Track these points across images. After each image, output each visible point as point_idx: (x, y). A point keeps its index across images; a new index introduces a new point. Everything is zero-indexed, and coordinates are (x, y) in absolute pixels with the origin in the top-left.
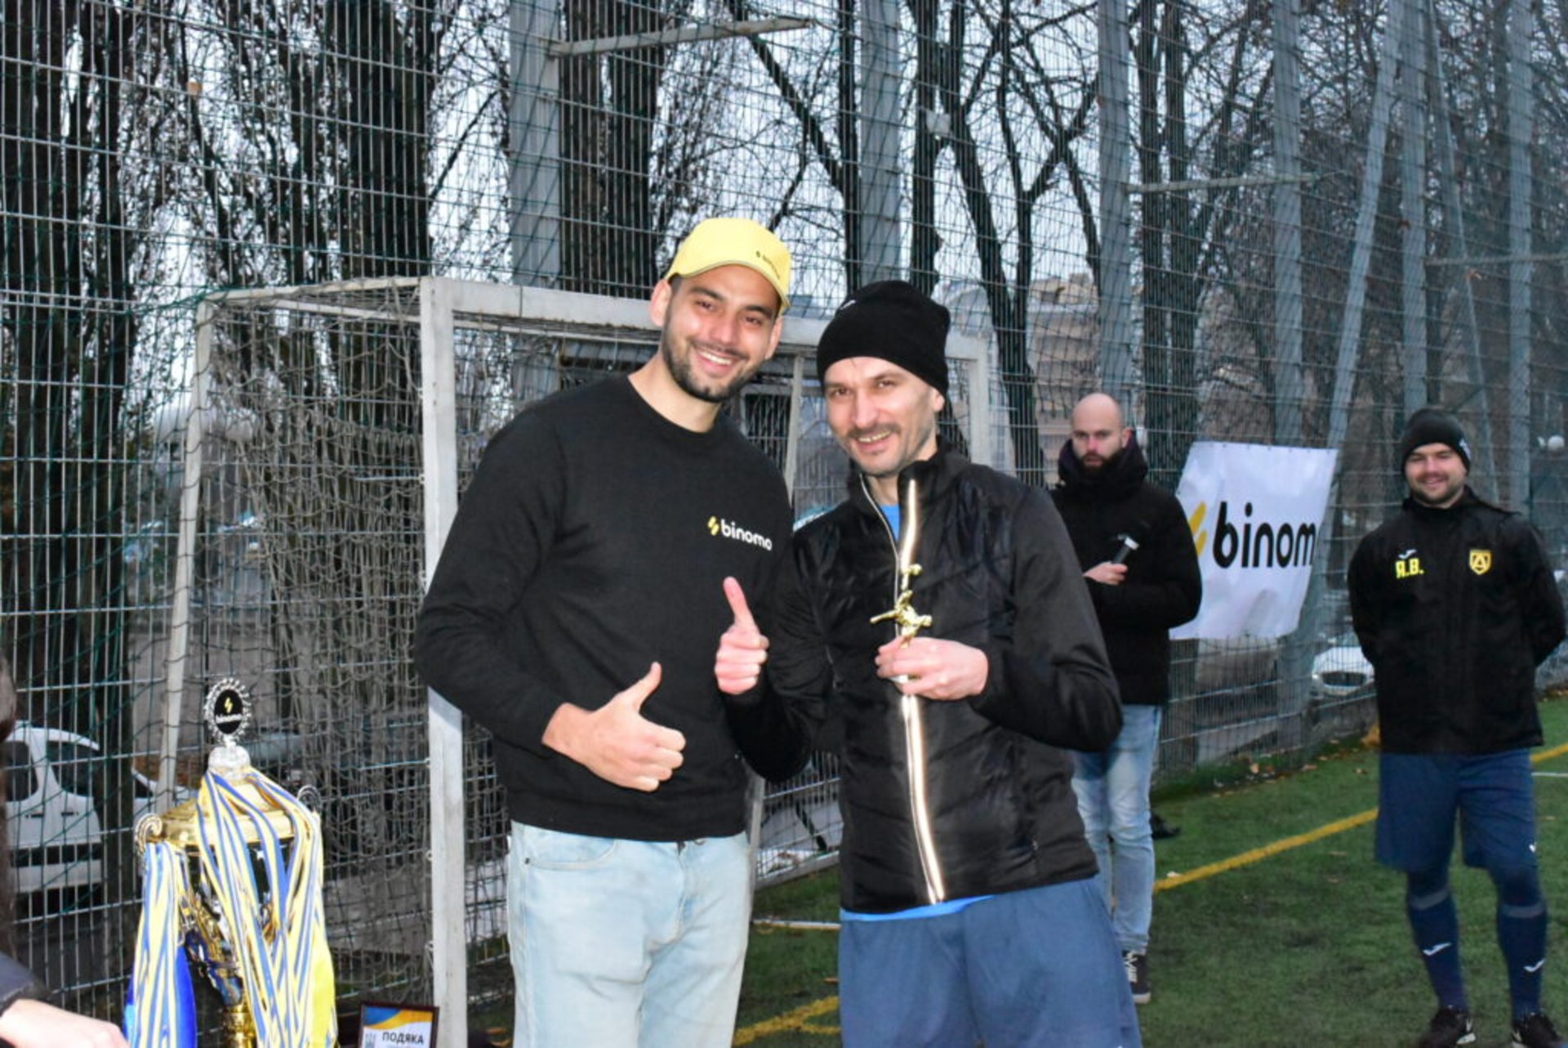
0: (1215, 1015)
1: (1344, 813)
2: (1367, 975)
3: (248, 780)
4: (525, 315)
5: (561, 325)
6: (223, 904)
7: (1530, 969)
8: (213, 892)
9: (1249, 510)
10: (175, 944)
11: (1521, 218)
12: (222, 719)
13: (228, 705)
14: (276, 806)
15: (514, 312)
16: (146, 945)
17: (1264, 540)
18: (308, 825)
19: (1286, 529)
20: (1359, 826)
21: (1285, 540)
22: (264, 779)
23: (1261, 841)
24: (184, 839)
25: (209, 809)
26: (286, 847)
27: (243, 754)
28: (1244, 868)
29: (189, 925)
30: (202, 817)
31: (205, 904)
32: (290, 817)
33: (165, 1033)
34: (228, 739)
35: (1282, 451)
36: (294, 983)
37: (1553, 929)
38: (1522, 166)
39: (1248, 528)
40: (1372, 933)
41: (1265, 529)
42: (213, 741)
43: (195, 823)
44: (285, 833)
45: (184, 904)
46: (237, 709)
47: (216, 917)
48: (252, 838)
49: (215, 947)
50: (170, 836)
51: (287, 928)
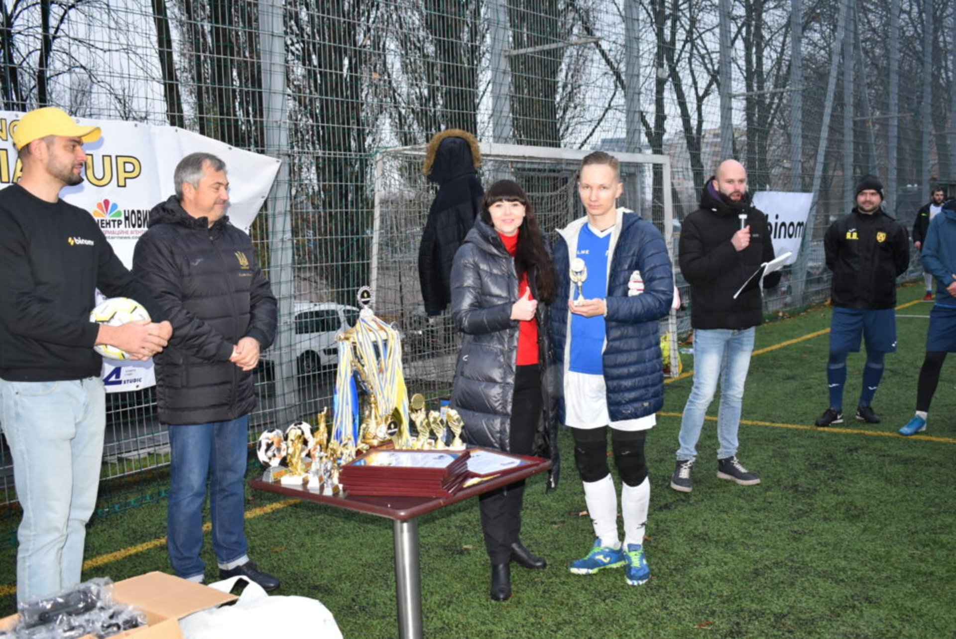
0: (752, 404)
1: (814, 331)
2: (812, 391)
3: (373, 320)
4: (493, 153)
5: (505, 156)
6: (365, 361)
7: (870, 388)
8: (362, 357)
9: (777, 217)
10: (350, 375)
12: (363, 300)
13: (365, 295)
14: (382, 328)
15: (488, 153)
16: (340, 375)
17: (783, 228)
18: (394, 337)
19: (792, 224)
20: (818, 336)
21: (791, 228)
22: (378, 320)
23: (780, 341)
24: (351, 340)
25: (359, 329)
26: (385, 343)
27: (371, 312)
28: (772, 351)
29: (354, 368)
30: (357, 332)
31: (359, 361)
32: (386, 332)
33: (347, 404)
34: (366, 307)
35: (791, 194)
36: (390, 388)
37: (885, 374)
39: (776, 224)
40: (816, 375)
41: (783, 224)
42: (360, 308)
43: (355, 335)
44: (385, 337)
45: (352, 362)
46: (368, 296)
47: (363, 366)
48: (373, 339)
49: (363, 376)
50: (347, 339)
51: (387, 370)
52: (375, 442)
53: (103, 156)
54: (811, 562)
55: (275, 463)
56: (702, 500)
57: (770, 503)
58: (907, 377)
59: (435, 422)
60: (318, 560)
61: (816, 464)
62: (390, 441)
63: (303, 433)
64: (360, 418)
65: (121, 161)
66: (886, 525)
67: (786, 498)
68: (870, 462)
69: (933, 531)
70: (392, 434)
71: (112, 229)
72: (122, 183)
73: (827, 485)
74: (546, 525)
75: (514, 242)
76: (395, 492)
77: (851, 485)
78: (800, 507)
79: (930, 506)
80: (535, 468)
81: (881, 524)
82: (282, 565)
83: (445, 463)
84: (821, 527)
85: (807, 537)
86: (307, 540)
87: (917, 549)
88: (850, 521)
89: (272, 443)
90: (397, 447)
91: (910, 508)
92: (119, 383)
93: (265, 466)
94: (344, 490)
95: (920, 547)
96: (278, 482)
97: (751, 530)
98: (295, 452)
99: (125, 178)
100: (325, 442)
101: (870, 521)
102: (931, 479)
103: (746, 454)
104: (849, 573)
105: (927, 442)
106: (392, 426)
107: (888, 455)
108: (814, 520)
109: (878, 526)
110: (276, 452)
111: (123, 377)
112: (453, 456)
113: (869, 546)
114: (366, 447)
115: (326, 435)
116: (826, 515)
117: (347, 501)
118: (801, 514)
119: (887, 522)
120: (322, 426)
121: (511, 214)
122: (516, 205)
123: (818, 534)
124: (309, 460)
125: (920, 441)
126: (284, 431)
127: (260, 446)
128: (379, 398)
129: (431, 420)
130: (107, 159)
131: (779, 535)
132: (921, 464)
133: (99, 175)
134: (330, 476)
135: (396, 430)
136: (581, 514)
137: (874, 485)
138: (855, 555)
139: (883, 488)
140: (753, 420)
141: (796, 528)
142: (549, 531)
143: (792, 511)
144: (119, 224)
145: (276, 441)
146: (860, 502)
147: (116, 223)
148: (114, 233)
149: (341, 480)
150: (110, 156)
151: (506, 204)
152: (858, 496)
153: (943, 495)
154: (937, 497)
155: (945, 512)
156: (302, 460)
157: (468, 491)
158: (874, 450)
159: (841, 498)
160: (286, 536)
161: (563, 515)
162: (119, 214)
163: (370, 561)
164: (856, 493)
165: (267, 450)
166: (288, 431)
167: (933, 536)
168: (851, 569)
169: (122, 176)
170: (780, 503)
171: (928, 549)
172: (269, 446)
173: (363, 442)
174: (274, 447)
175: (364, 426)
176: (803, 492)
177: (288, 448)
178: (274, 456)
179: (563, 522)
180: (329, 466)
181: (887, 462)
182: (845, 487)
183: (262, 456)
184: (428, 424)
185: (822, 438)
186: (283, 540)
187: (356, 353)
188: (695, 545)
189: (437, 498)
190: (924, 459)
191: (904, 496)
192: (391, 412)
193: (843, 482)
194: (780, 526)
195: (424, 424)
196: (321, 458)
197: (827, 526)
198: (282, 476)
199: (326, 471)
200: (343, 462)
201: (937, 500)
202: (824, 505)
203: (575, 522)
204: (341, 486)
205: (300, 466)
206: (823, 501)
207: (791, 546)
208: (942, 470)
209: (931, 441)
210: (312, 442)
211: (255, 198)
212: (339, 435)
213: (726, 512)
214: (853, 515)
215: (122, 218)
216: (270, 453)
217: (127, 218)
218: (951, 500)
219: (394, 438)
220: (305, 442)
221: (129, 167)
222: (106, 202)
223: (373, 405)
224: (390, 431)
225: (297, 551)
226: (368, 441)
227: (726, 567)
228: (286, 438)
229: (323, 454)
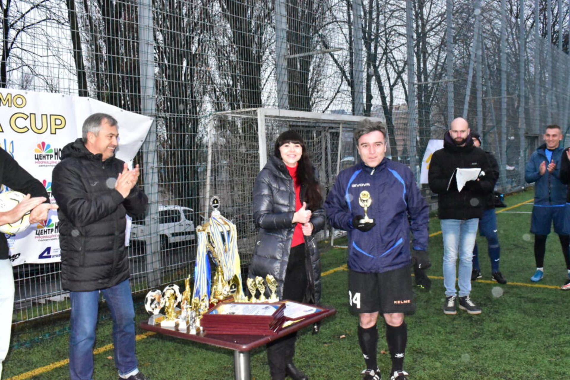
3: (220, 218)
4: (281, 115)
5: (288, 118)
6: (215, 244)
8: (213, 242)
10: (205, 253)
11: (504, 88)
12: (214, 205)
13: (215, 202)
14: (226, 223)
15: (278, 115)
16: (199, 254)
18: (233, 228)
22: (223, 218)
24: (207, 231)
25: (212, 224)
26: (229, 232)
27: (219, 213)
29: (208, 249)
30: (211, 226)
31: (212, 245)
32: (229, 226)
33: (204, 273)
34: (216, 209)
36: (231, 262)
38: (504, 76)
42: (213, 210)
43: (209, 228)
44: (228, 229)
45: (207, 245)
46: (217, 202)
47: (214, 248)
48: (221, 230)
49: (214, 254)
50: (204, 230)
51: (229, 250)
52: (221, 298)
53: (42, 115)
54: (489, 367)
55: (156, 312)
56: (415, 327)
57: (457, 328)
58: (524, 248)
59: (259, 283)
60: (177, 370)
61: (480, 303)
62: (231, 297)
63: (175, 292)
64: (211, 282)
65: (53, 118)
66: (529, 342)
67: (466, 325)
68: (513, 302)
69: (559, 345)
70: (233, 292)
71: (47, 160)
72: (53, 132)
73: (489, 316)
74: (321, 345)
75: (295, 170)
76: (238, 332)
77: (504, 316)
78: (475, 330)
79: (554, 329)
80: (326, 313)
81: (527, 341)
82: (155, 373)
83: (270, 312)
84: (490, 344)
85: (483, 351)
86: (170, 356)
87: (552, 357)
88: (508, 340)
89: (155, 299)
90: (236, 301)
91: (542, 331)
92: (50, 257)
93: (151, 314)
94: (204, 331)
95: (554, 356)
96: (159, 325)
97: (447, 346)
98: (170, 305)
99: (56, 129)
100: (189, 297)
101: (519, 339)
102: (552, 312)
103: (437, 297)
104: (513, 373)
105: (545, 288)
106: (233, 287)
107: (523, 297)
108: (485, 339)
109: (525, 343)
110: (157, 305)
111: (52, 253)
112: (275, 307)
113: (522, 356)
114: (216, 300)
115: (190, 293)
116: (493, 335)
117: (206, 338)
118: (477, 336)
119: (530, 340)
120: (188, 288)
121: (294, 152)
122: (298, 146)
123: (489, 348)
124: (178, 309)
125: (540, 288)
126: (162, 291)
127: (147, 301)
128: (225, 269)
129: (257, 282)
130: (44, 117)
131: (466, 349)
132: (543, 302)
133: (39, 127)
134: (194, 322)
135: (236, 289)
136: (341, 337)
137: (518, 316)
138: (515, 361)
139: (524, 318)
140: (438, 276)
141: (475, 345)
142: (323, 348)
143: (471, 333)
144: (51, 157)
145: (157, 297)
146: (512, 328)
147: (49, 157)
148: (47, 163)
149: (202, 325)
150: (46, 115)
151: (292, 145)
152: (509, 323)
153: (560, 322)
154: (557, 324)
155: (564, 333)
156: (174, 309)
157: (286, 330)
158: (514, 294)
159: (499, 325)
160: (156, 353)
161: (330, 338)
162: (51, 151)
163: (211, 370)
164: (508, 322)
165: (151, 304)
166: (165, 291)
167: (560, 349)
168: (514, 371)
169: (54, 127)
170: (463, 328)
171: (558, 357)
172: (153, 301)
173: (214, 298)
174: (156, 302)
175: (215, 287)
176: (476, 322)
177: (165, 302)
178: (156, 307)
179: (331, 342)
180: (194, 315)
181: (523, 301)
182: (501, 318)
183: (148, 307)
184: (255, 285)
185: (481, 287)
186: (154, 356)
187: (209, 239)
188: (415, 357)
189: (266, 336)
190: (545, 299)
191: (537, 323)
192: (232, 278)
193: (498, 314)
194: (465, 343)
195: (252, 285)
196: (187, 309)
197: (494, 343)
198: (161, 321)
199: (192, 318)
200: (202, 312)
201: (558, 325)
202: (490, 329)
203: (337, 342)
204: (201, 328)
205: (173, 314)
206: (489, 326)
207: (474, 356)
208: (557, 306)
209: (547, 288)
210: (180, 297)
211: (136, 141)
212: (198, 293)
213: (431, 334)
214: (509, 336)
215: (53, 154)
216: (153, 306)
217: (56, 154)
218: (566, 326)
219: (234, 294)
220: (176, 298)
221: (58, 122)
222: (43, 144)
223: (220, 273)
224: (232, 290)
225: (164, 364)
226: (216, 297)
227: (436, 371)
228: (163, 295)
229: (189, 306)
